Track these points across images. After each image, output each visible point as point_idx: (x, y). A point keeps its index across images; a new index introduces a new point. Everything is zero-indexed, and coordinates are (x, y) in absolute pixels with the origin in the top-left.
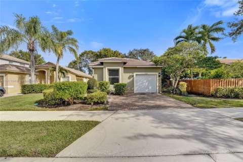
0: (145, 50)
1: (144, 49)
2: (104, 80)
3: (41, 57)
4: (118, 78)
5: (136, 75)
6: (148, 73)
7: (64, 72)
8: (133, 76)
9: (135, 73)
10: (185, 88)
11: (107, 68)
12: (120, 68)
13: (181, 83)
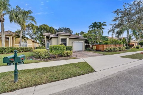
6: (80, 41)
8: (73, 42)
9: (74, 41)
10: (95, 48)
11: (60, 38)
12: (67, 38)
13: (94, 46)
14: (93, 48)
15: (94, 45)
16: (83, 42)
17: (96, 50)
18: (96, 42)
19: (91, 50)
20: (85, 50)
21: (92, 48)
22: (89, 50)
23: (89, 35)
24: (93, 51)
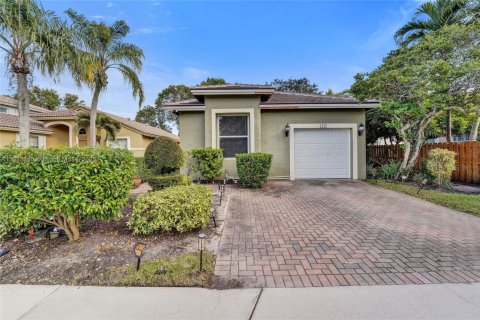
0: (300, 82)
1: (298, 78)
2: (207, 145)
3: (78, 101)
4: (246, 139)
5: (296, 130)
7: (112, 126)
8: (287, 134)
9: (293, 126)
10: (451, 166)
11: (214, 112)
12: (252, 110)
13: (436, 152)
14: (431, 165)
15: (441, 146)
16: (355, 126)
17: (457, 179)
18: (457, 126)
19: (409, 180)
20: (369, 176)
21: (420, 168)
22: (394, 179)
23: (395, 72)
24: (431, 185)
